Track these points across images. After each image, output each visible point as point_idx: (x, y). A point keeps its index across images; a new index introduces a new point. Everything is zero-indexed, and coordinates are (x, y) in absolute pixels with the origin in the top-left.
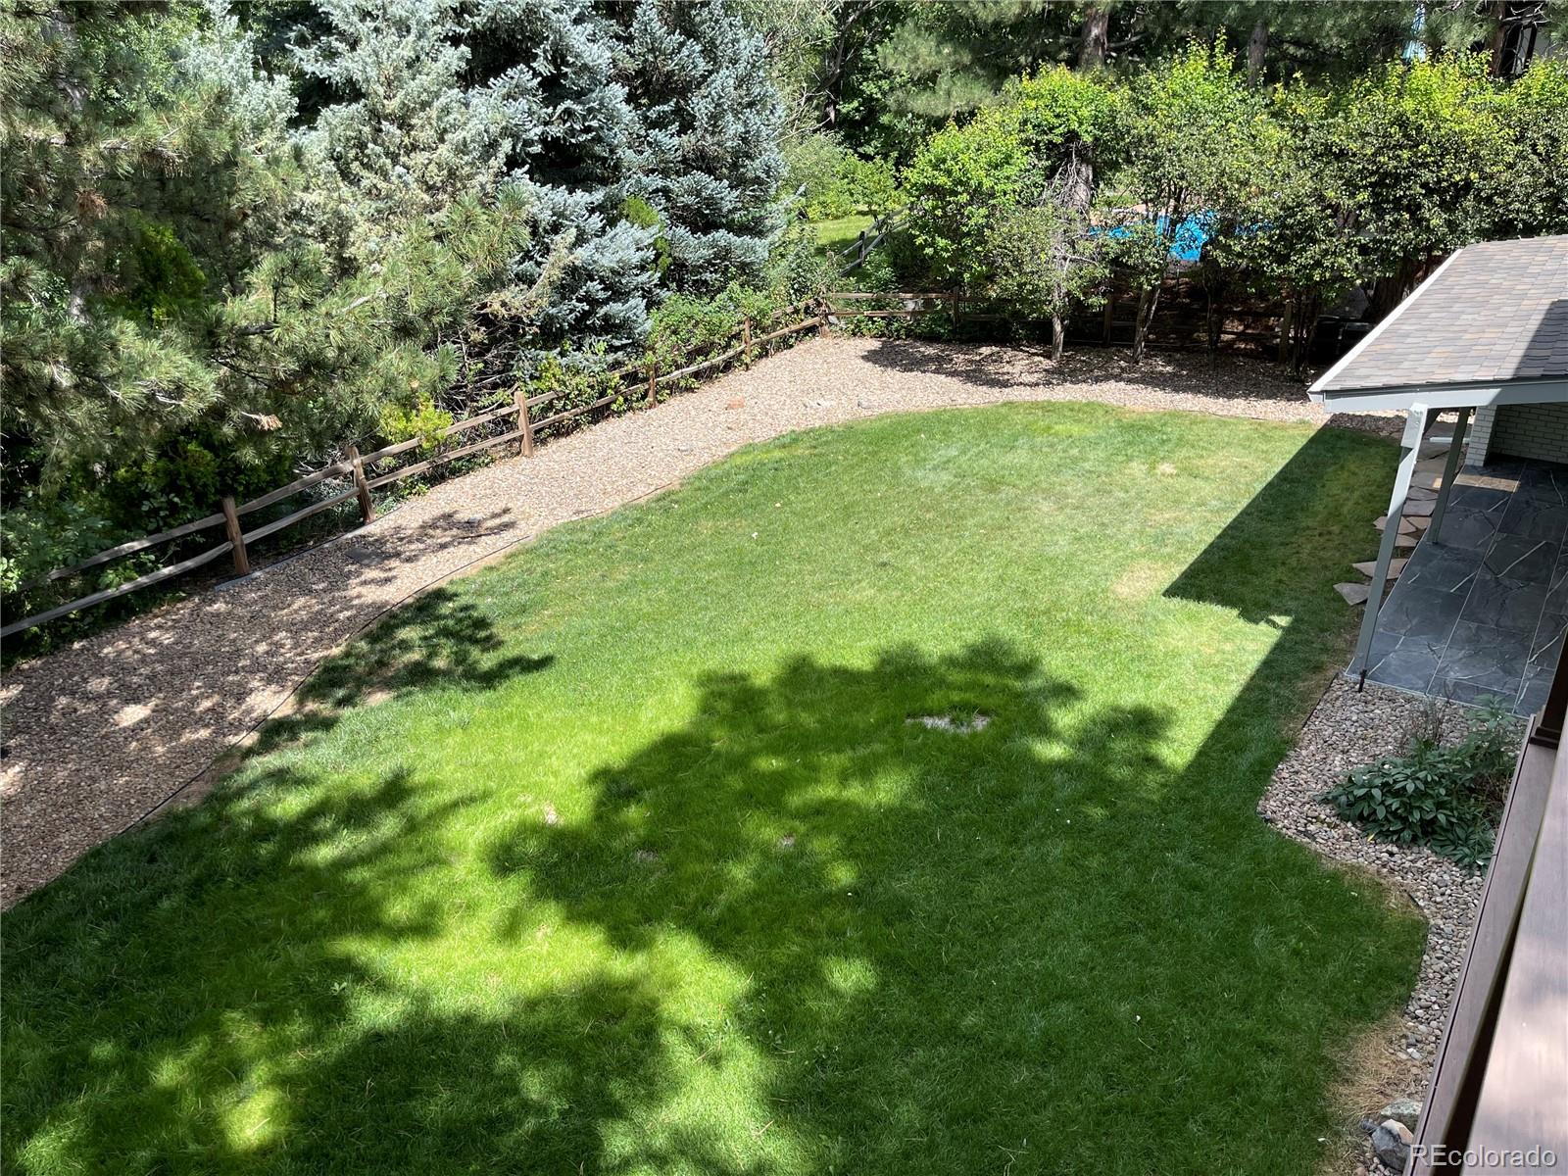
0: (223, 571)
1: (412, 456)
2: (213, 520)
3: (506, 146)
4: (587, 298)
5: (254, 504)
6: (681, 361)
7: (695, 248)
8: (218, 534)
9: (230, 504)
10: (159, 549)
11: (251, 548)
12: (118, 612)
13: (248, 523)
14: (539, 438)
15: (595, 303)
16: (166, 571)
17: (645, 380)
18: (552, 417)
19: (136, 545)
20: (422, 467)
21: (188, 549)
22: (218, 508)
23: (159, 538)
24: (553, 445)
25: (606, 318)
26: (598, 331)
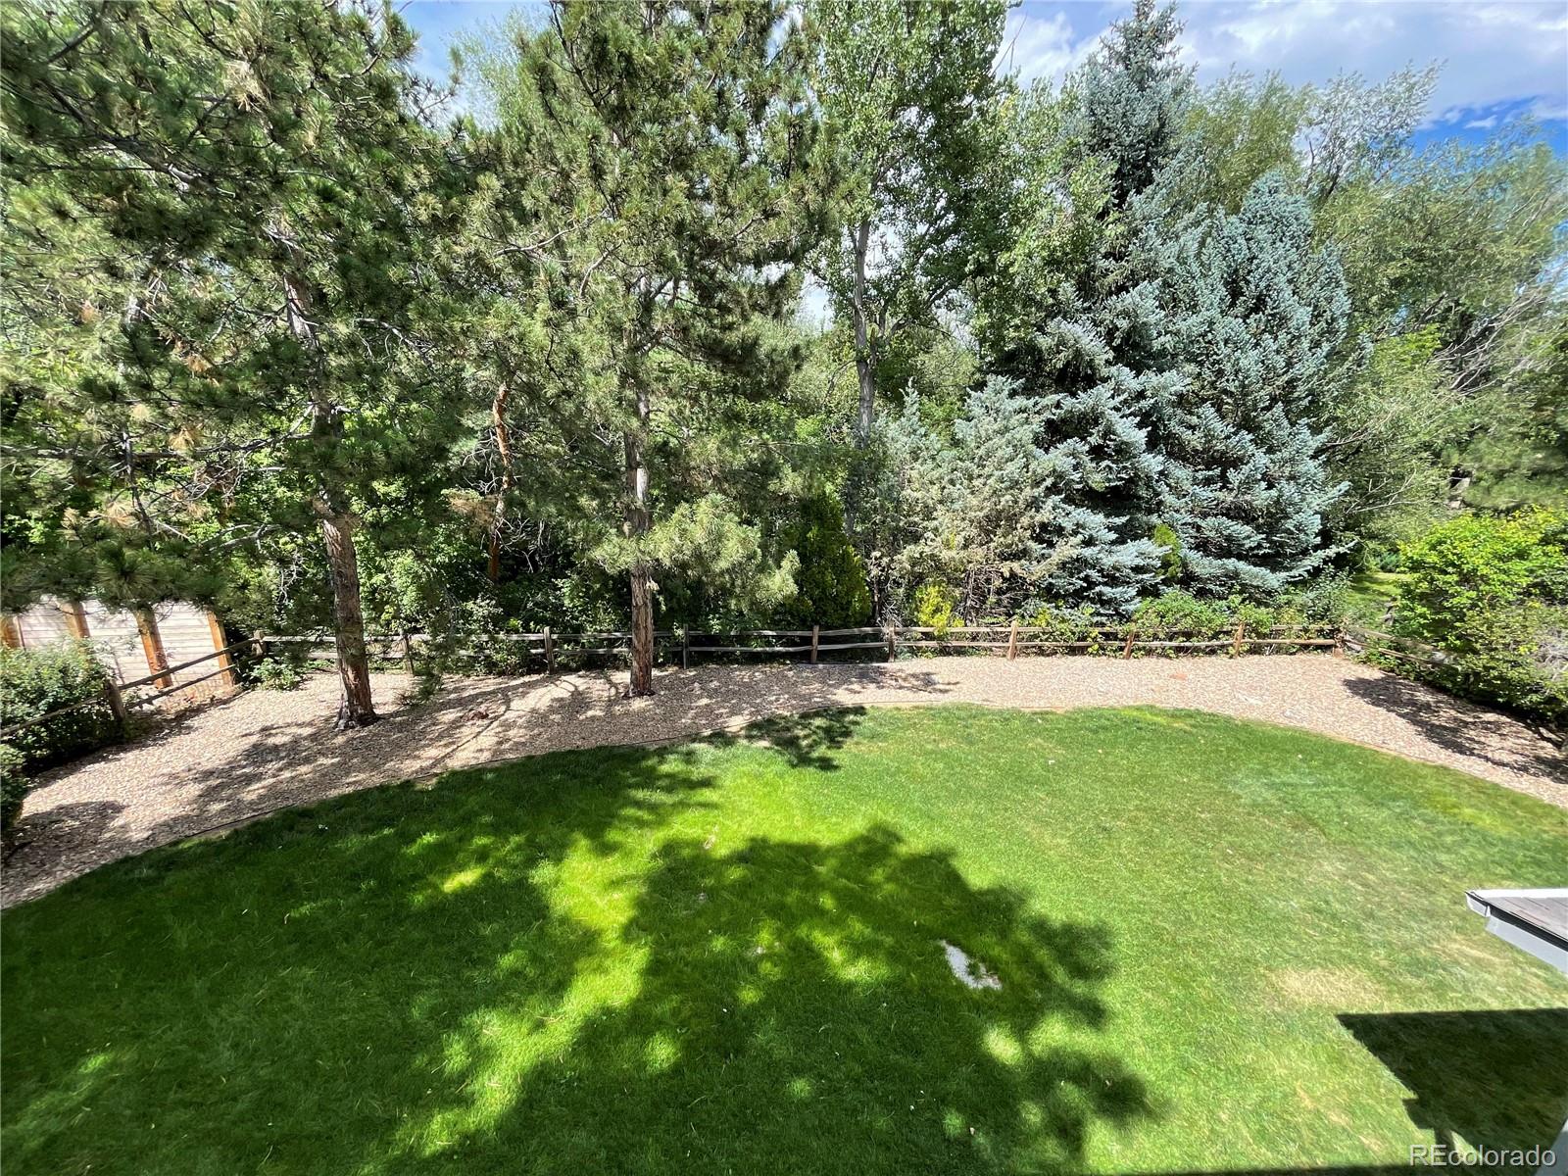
0: (803, 658)
1: (927, 636)
2: (807, 633)
3: (1049, 482)
4: (1086, 579)
5: (831, 633)
6: (1162, 636)
7: (1204, 566)
8: (807, 641)
9: (816, 628)
10: (778, 638)
11: (820, 652)
12: (753, 659)
13: (823, 640)
14: (1025, 652)
15: (1091, 584)
16: (777, 649)
17: (1124, 640)
18: (1037, 642)
19: (770, 633)
20: (933, 644)
21: (791, 642)
22: (811, 629)
23: (780, 633)
24: (1033, 659)
25: (1100, 594)
26: (1092, 600)
